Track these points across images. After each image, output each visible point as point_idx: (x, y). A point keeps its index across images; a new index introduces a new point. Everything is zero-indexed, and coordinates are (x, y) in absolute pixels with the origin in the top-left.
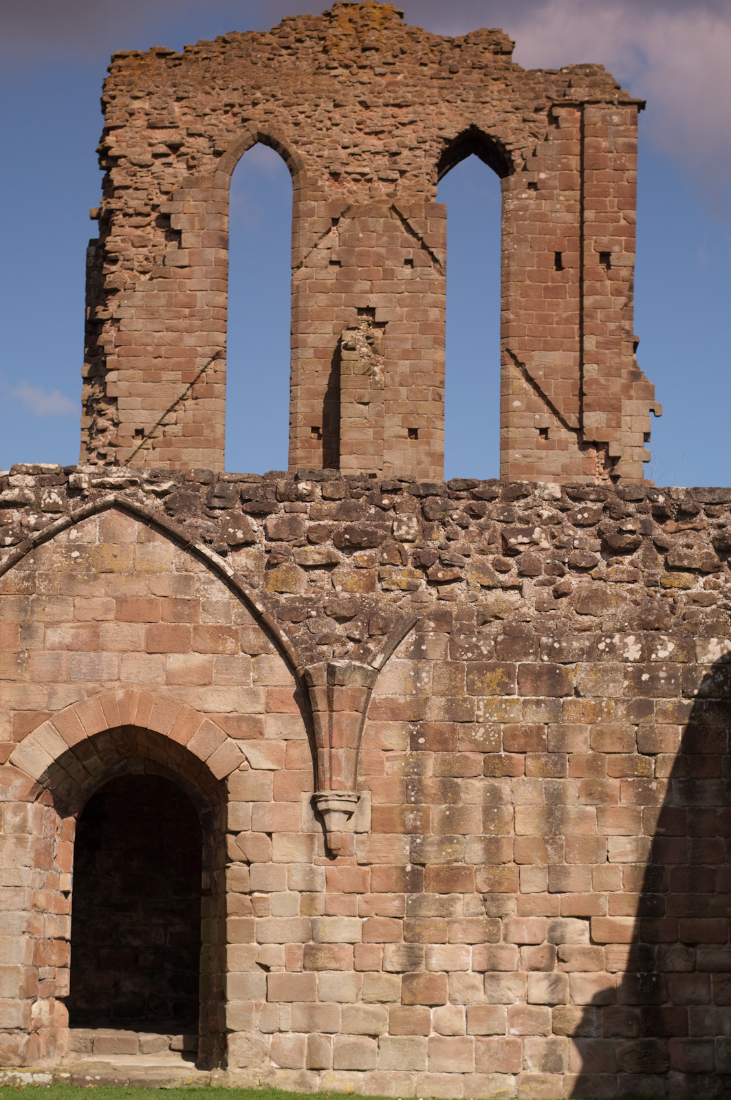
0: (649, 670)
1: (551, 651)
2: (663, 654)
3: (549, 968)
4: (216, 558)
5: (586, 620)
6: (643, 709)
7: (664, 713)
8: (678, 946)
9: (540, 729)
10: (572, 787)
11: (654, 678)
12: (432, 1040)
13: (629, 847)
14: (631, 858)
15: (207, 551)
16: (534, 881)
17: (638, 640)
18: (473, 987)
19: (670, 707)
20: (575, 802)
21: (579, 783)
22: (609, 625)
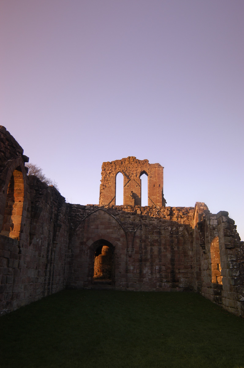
0: (172, 231)
1: (159, 229)
2: (174, 229)
3: (160, 273)
4: (114, 216)
5: (164, 225)
6: (171, 237)
7: (174, 237)
8: (177, 270)
9: (158, 240)
10: (162, 247)
11: (173, 233)
12: (144, 283)
13: (170, 256)
14: (170, 257)
15: (113, 216)
16: (157, 261)
17: (171, 227)
18: (149, 276)
19: (175, 236)
20: (163, 250)
21: (163, 247)
22: (167, 225)
